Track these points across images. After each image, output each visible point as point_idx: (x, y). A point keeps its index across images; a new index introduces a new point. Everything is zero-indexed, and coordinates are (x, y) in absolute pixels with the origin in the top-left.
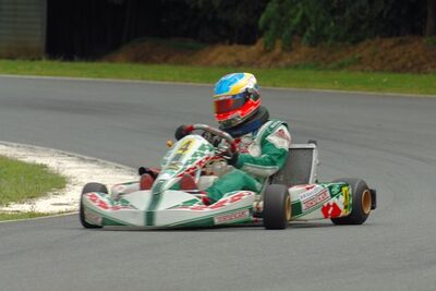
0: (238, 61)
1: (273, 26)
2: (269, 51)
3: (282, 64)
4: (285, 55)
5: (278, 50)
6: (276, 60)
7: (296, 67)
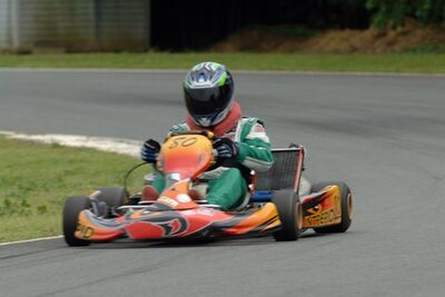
0: (352, 47)
1: (383, 8)
2: (384, 34)
3: (397, 47)
4: (401, 38)
5: (392, 34)
6: (391, 44)
7: (414, 50)
